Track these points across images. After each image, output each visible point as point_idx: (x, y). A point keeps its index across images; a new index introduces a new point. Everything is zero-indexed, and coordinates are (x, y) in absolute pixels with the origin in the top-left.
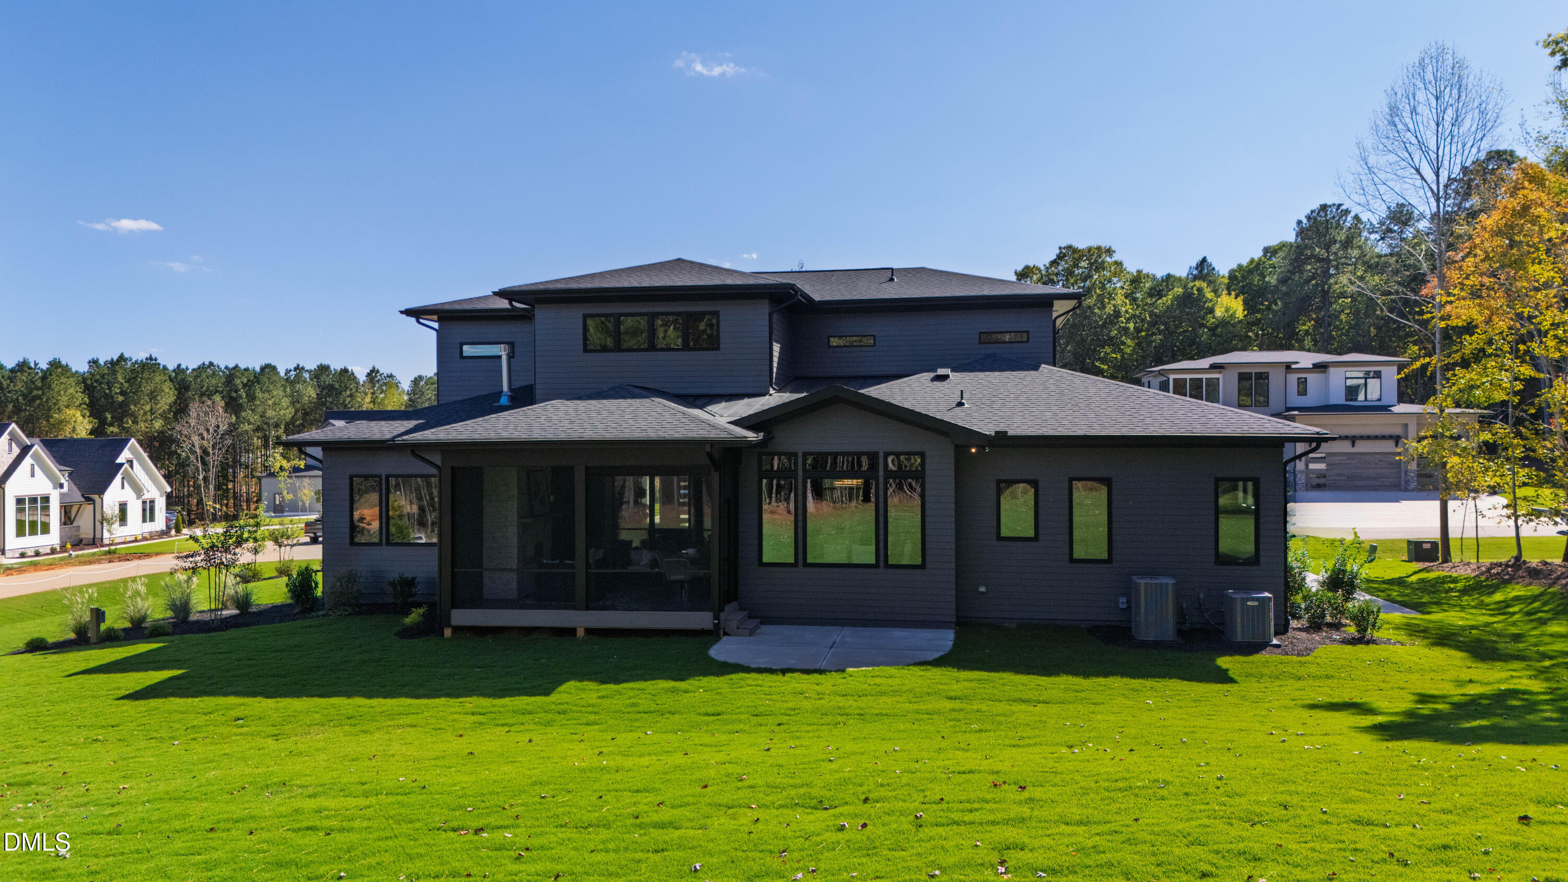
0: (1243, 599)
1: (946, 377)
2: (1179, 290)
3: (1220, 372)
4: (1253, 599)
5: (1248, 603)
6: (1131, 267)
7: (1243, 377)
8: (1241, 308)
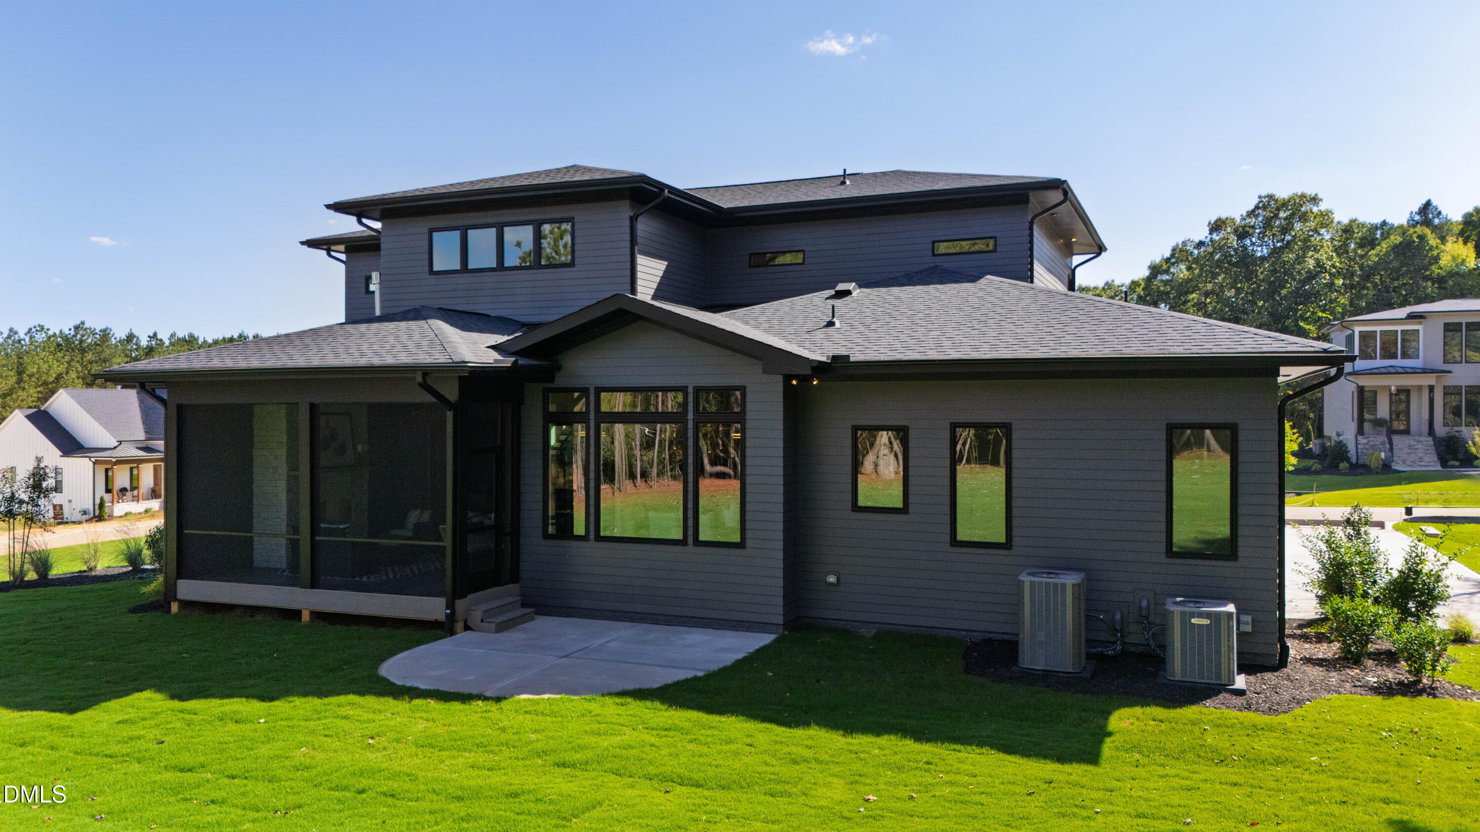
0: (1183, 614)
1: (848, 293)
2: (1396, 239)
3: (1420, 323)
4: (1201, 615)
5: (1193, 621)
6: (1342, 217)
7: (1450, 328)
8: (1472, 254)
